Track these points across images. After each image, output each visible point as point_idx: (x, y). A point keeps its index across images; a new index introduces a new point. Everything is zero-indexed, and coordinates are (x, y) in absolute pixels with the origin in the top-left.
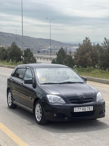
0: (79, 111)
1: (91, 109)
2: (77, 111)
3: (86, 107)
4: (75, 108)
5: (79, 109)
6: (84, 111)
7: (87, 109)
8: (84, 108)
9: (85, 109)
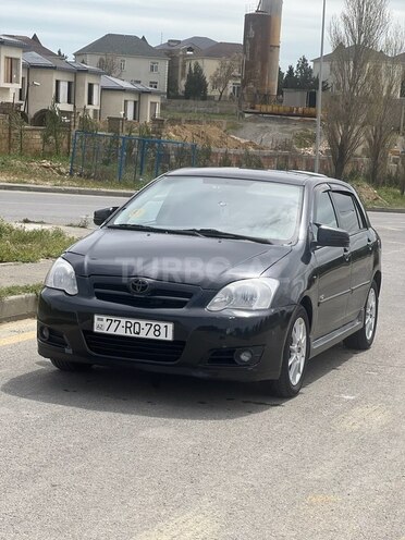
0: (111, 331)
1: (166, 332)
2: (105, 331)
3: (143, 323)
4: (96, 317)
5: (114, 325)
6: (133, 335)
7: (146, 330)
8: (133, 322)
9: (137, 329)
